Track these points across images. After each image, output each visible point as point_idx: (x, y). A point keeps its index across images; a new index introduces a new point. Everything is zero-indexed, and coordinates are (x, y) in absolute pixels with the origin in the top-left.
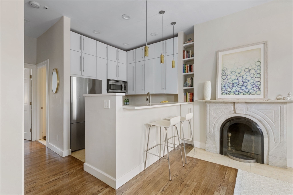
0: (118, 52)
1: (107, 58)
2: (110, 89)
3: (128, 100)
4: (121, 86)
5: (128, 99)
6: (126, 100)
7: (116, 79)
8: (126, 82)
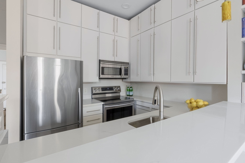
0: (116, 21)
1: (98, 30)
2: (103, 74)
3: (131, 89)
4: (121, 69)
5: (131, 87)
6: (128, 89)
7: (113, 60)
8: (128, 63)
